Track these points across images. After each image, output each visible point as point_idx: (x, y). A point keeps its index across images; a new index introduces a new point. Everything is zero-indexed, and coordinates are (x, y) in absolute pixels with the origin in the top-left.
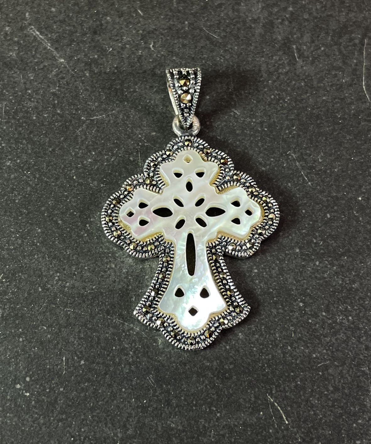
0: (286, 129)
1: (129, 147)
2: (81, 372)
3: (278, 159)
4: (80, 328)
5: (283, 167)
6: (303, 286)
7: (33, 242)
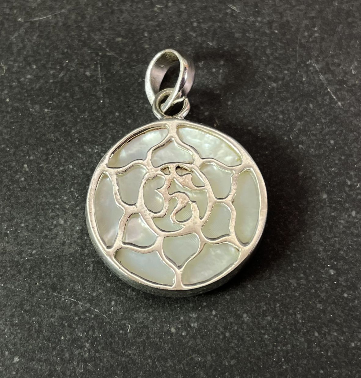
0: (304, 31)
1: (84, 57)
2: (14, 373)
3: (294, 71)
4: (14, 310)
5: (302, 82)
6: (334, 246)
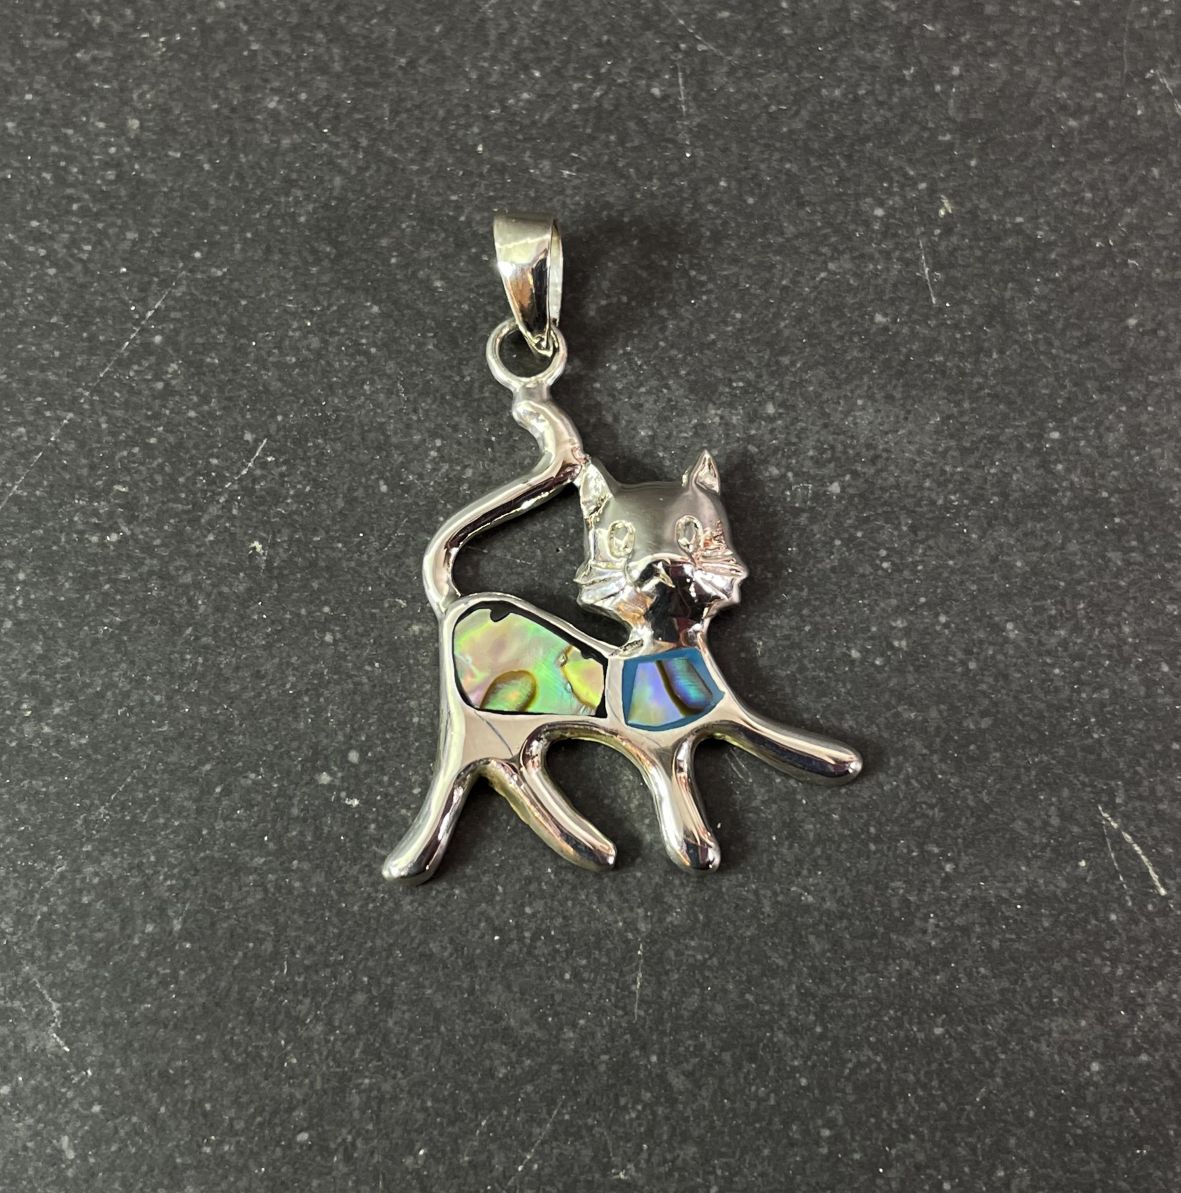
7: (357, 344)
